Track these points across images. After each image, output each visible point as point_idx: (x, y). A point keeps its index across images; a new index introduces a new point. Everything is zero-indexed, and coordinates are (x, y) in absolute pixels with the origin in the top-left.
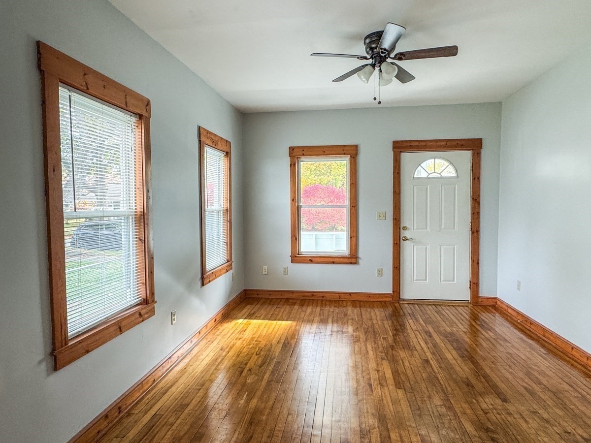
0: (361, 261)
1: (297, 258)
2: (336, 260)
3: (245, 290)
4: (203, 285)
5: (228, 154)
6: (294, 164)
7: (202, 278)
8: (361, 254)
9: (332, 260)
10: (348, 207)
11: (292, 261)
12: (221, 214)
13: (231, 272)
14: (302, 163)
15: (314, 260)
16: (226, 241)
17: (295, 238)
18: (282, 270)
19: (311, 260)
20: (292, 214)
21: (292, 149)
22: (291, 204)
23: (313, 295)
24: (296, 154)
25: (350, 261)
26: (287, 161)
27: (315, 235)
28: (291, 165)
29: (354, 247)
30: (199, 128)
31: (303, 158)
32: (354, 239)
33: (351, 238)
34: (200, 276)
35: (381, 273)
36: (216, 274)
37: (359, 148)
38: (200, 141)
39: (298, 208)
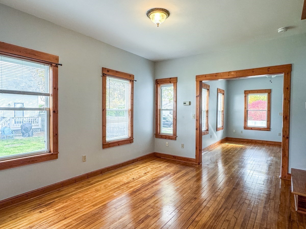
0: (271, 130)
1: (246, 128)
2: (261, 129)
3: (227, 137)
4: (217, 131)
5: (223, 94)
6: (246, 96)
7: (217, 129)
8: (272, 127)
9: (260, 129)
10: (267, 110)
11: (244, 129)
12: (221, 112)
13: (223, 130)
14: (249, 96)
15: (253, 128)
16: (222, 120)
17: (246, 121)
18: (240, 132)
19: (251, 129)
20: (245, 113)
21: (245, 91)
22: (245, 109)
23: (252, 141)
24: (247, 93)
25: (267, 130)
26: (244, 95)
27: (255, 122)
28: (245, 96)
29: (268, 124)
30: (217, 88)
31: (249, 94)
32: (269, 122)
33: (268, 121)
34: (216, 128)
35: (280, 135)
36: (219, 129)
37: (271, 90)
38: (217, 92)
39: (247, 111)
